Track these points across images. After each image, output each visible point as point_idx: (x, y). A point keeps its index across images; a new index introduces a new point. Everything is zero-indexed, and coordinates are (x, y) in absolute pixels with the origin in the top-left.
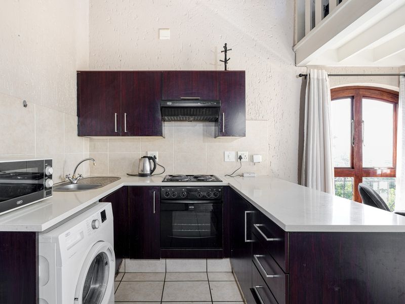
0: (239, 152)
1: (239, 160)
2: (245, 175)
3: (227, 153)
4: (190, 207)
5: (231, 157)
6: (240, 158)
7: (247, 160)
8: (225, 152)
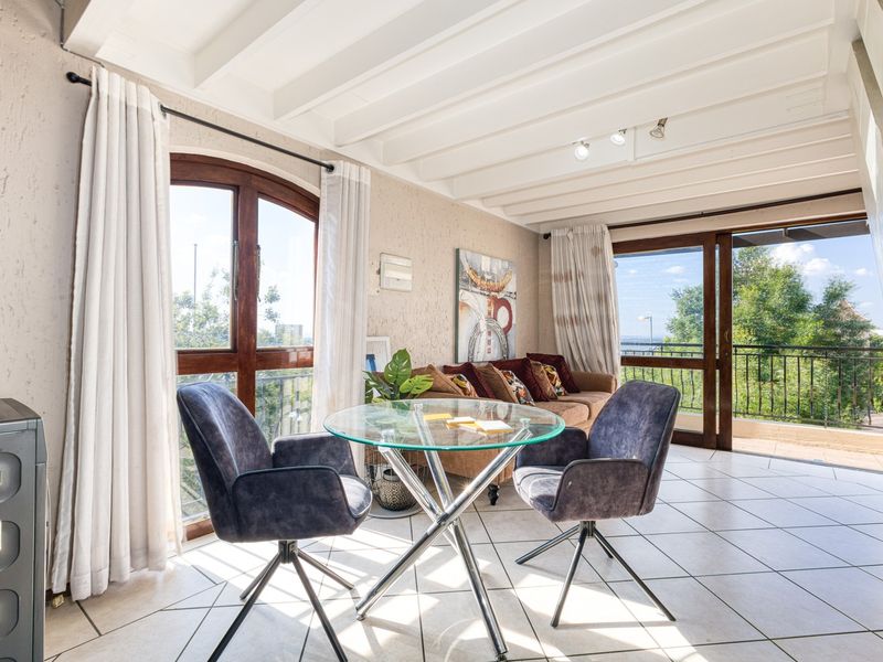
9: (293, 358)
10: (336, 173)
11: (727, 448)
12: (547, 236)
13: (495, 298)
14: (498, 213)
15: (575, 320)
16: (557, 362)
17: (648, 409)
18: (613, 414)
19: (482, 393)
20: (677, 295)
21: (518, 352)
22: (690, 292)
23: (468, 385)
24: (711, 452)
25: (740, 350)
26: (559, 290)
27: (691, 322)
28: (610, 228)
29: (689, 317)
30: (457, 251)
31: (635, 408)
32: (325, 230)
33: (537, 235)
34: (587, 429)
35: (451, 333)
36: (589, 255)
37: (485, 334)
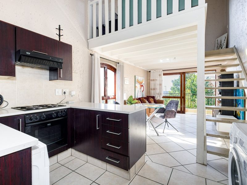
0: (64, 90)
1: (64, 94)
2: (70, 102)
3: (57, 90)
4: (48, 125)
5: (59, 92)
6: (65, 93)
7: (68, 94)
8: (56, 90)
9: (111, 98)
10: (119, 64)
11: (185, 113)
12: (150, 72)
13: (141, 85)
14: (141, 68)
15: (154, 89)
16: (153, 97)
17: (175, 104)
18: (169, 105)
19: (142, 103)
20: (173, 81)
21: (145, 96)
22: (176, 80)
23: (140, 102)
24: (181, 114)
25: (187, 95)
26: (152, 83)
27: (176, 88)
28: (163, 71)
29: (175, 87)
30: (135, 76)
31: (172, 104)
32: (118, 74)
33: (147, 71)
34: (165, 108)
35: (134, 92)
36: (158, 76)
37: (139, 92)
